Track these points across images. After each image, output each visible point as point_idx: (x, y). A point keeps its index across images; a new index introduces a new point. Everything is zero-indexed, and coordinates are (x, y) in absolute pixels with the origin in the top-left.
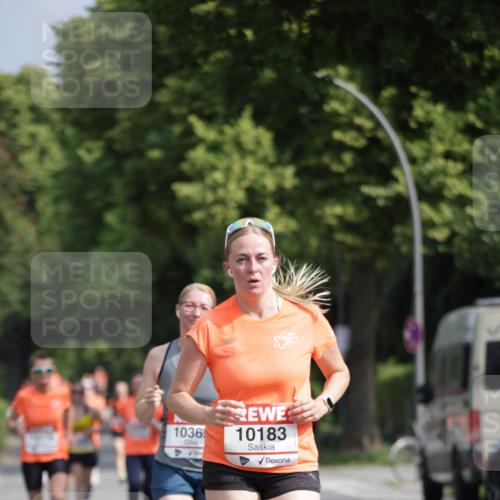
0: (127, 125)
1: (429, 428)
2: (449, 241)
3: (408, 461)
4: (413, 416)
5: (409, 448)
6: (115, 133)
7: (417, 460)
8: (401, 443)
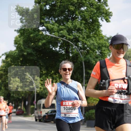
0: (3, 78)
1: (36, 113)
2: (39, 92)
3: (34, 116)
4: (34, 112)
5: (34, 115)
6: (2, 79)
7: (35, 116)
8: (33, 115)
